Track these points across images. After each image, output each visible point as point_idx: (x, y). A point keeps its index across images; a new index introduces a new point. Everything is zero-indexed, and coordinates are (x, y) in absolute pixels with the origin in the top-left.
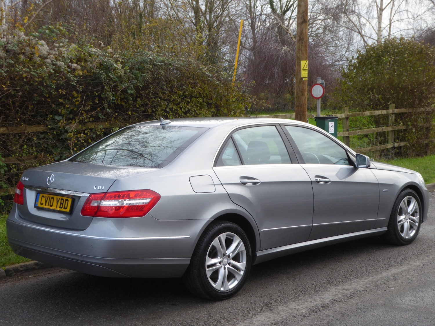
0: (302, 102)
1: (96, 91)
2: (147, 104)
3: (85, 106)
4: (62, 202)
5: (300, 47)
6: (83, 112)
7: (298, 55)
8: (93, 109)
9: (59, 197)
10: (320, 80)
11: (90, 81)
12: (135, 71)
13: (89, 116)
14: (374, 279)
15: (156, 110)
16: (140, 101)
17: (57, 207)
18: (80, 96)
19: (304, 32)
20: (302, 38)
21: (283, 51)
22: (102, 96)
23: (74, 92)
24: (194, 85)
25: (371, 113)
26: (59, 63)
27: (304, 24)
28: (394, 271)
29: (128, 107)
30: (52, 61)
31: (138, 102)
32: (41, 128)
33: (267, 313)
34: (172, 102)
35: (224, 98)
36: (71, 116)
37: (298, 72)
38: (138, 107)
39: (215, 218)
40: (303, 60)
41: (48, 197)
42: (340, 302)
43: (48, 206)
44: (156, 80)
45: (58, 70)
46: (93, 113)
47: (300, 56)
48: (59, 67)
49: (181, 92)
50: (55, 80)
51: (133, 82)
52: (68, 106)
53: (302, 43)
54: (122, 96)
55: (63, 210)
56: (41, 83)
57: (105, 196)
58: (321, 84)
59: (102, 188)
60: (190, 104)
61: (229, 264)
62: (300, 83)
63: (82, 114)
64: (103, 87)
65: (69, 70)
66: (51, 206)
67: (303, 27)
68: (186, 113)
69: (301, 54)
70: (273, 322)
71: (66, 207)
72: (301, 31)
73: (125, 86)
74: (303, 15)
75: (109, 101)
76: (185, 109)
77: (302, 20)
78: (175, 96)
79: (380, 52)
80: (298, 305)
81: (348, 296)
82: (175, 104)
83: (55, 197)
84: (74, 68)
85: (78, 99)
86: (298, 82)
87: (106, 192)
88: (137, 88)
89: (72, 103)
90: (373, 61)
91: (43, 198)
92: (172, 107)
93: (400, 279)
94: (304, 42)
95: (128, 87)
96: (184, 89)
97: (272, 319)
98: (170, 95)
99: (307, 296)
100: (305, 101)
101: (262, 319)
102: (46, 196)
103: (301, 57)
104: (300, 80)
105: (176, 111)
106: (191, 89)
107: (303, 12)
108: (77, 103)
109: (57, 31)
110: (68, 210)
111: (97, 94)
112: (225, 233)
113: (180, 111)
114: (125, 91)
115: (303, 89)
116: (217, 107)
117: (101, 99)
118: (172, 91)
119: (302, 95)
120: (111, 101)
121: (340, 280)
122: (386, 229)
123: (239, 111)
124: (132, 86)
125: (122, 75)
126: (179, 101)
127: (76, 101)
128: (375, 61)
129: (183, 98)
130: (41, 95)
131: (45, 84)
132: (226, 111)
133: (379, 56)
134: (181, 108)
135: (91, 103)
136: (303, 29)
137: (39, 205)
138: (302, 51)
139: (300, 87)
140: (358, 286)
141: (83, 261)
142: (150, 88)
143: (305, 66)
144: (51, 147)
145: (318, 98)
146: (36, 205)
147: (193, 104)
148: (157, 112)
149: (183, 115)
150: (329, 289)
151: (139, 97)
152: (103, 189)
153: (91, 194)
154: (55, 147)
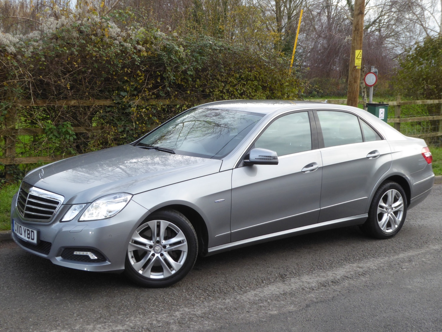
0: (354, 88)
1: (159, 71)
2: (205, 85)
3: (148, 84)
5: (356, 37)
6: (146, 89)
7: (353, 45)
8: (155, 86)
10: (374, 69)
11: (154, 62)
12: (196, 54)
13: (151, 94)
14: (390, 259)
15: (214, 91)
16: (199, 82)
18: (143, 75)
19: (360, 23)
20: (357, 28)
21: (346, 40)
22: (164, 76)
23: (138, 71)
24: (251, 69)
25: (423, 102)
26: (126, 44)
27: (360, 15)
28: (411, 253)
29: (187, 87)
30: (120, 43)
31: (197, 83)
32: (108, 103)
33: (279, 284)
34: (229, 84)
35: (278, 82)
36: (135, 93)
37: (352, 60)
38: (197, 87)
40: (357, 49)
42: (350, 278)
44: (215, 63)
45: (124, 51)
46: (155, 91)
47: (355, 45)
48: (126, 48)
49: (237, 75)
50: (121, 59)
51: (193, 64)
52: (133, 84)
53: (358, 33)
54: (183, 77)
56: (108, 62)
58: (375, 73)
60: (246, 86)
62: (353, 71)
63: (145, 91)
64: (165, 68)
65: (135, 51)
67: (359, 18)
68: (241, 94)
69: (355, 44)
70: (282, 292)
72: (357, 22)
73: (185, 68)
74: (360, 7)
75: (170, 81)
76: (241, 91)
77: (359, 12)
78: (232, 78)
79: (437, 44)
80: (310, 278)
81: (360, 273)
82: (231, 86)
84: (139, 49)
85: (142, 77)
88: (196, 70)
89: (137, 81)
90: (429, 52)
92: (229, 88)
93: (415, 261)
94: (359, 33)
95: (188, 68)
96: (241, 72)
97: (282, 290)
98: (227, 77)
99: (321, 271)
100: (357, 88)
101: (273, 289)
103: (355, 47)
104: (354, 68)
105: (232, 92)
106: (247, 72)
107: (360, 4)
108: (141, 81)
109: (126, 15)
111: (159, 74)
113: (236, 92)
114: (185, 72)
115: (356, 77)
116: (271, 90)
117: (163, 79)
118: (230, 74)
119: (355, 82)
120: (172, 81)
121: (358, 258)
123: (292, 94)
124: (192, 68)
125: (184, 57)
126: (235, 83)
127: (140, 79)
128: (431, 52)
129: (240, 80)
130: (108, 73)
131: (112, 63)
132: (279, 94)
133: (436, 49)
134: (237, 90)
135: (153, 82)
136: (359, 20)
138: (357, 41)
139: (353, 75)
140: (372, 265)
142: (209, 70)
143: (359, 56)
144: (116, 119)
145: (371, 86)
147: (249, 87)
148: (214, 92)
149: (238, 96)
150: (344, 266)
151: (198, 78)
154: (120, 119)
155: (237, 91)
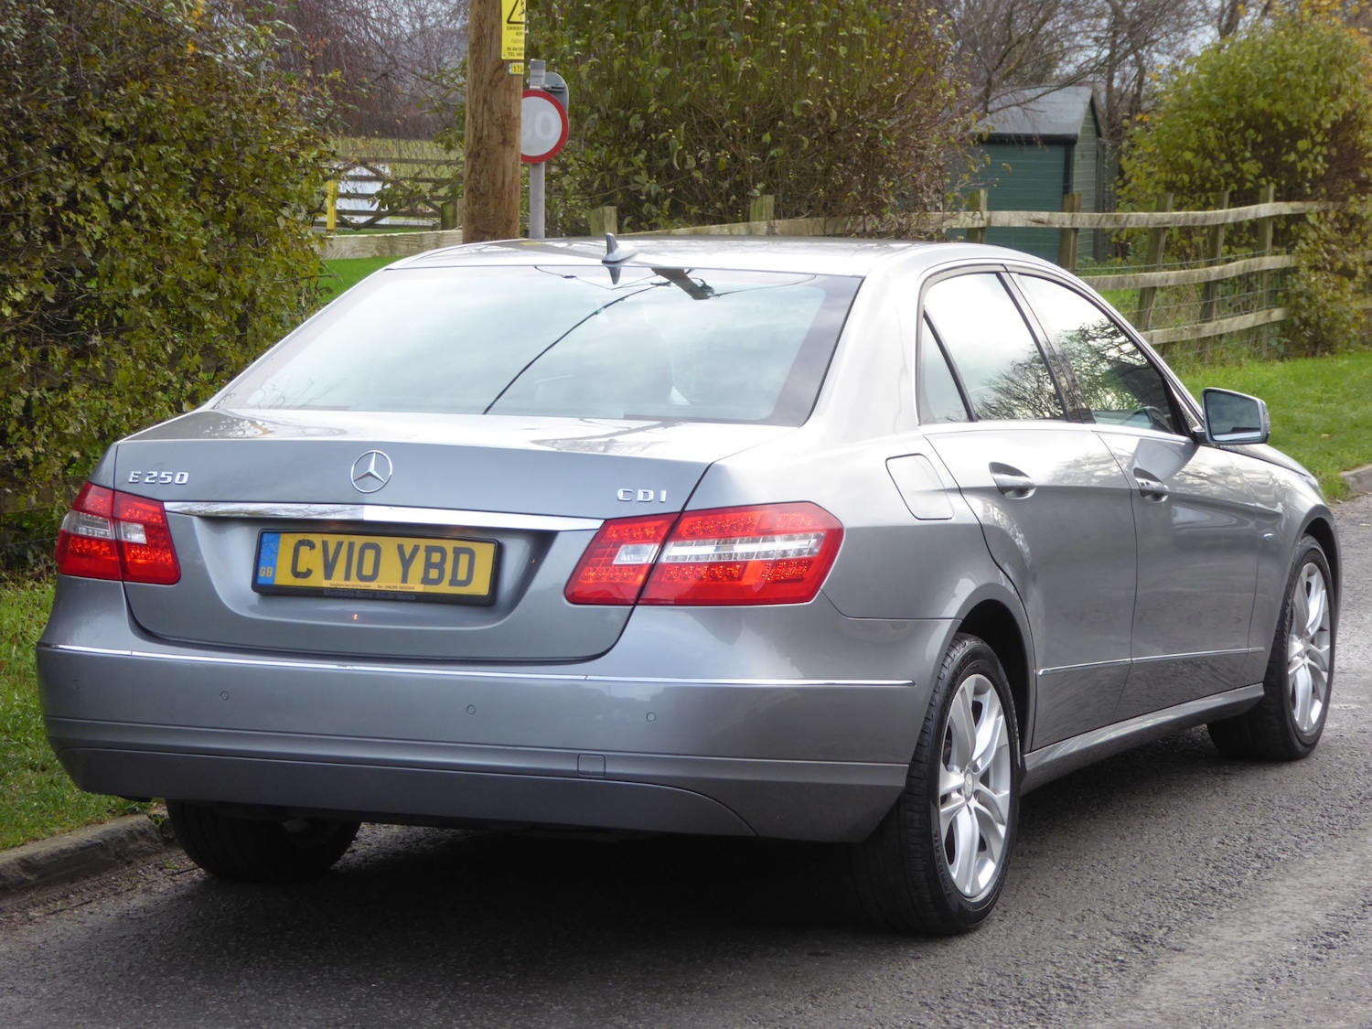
4: (436, 558)
9: (409, 544)
10: (544, 73)
17: (404, 579)
39: (963, 617)
41: (340, 545)
43: (347, 578)
55: (444, 588)
57: (672, 526)
58: (551, 94)
59: (657, 495)
61: (977, 793)
66: (372, 578)
71: (462, 575)
83: (388, 545)
86: (486, 80)
87: (679, 509)
91: (304, 550)
102: (325, 544)
104: (495, 71)
110: (480, 587)
112: (973, 677)
122: (1257, 691)
137: (284, 578)
139: (495, 108)
141: (605, 773)
143: (517, 10)
145: (539, 163)
146: (260, 581)
152: (663, 499)
153: (606, 520)
155: (105, 198)
